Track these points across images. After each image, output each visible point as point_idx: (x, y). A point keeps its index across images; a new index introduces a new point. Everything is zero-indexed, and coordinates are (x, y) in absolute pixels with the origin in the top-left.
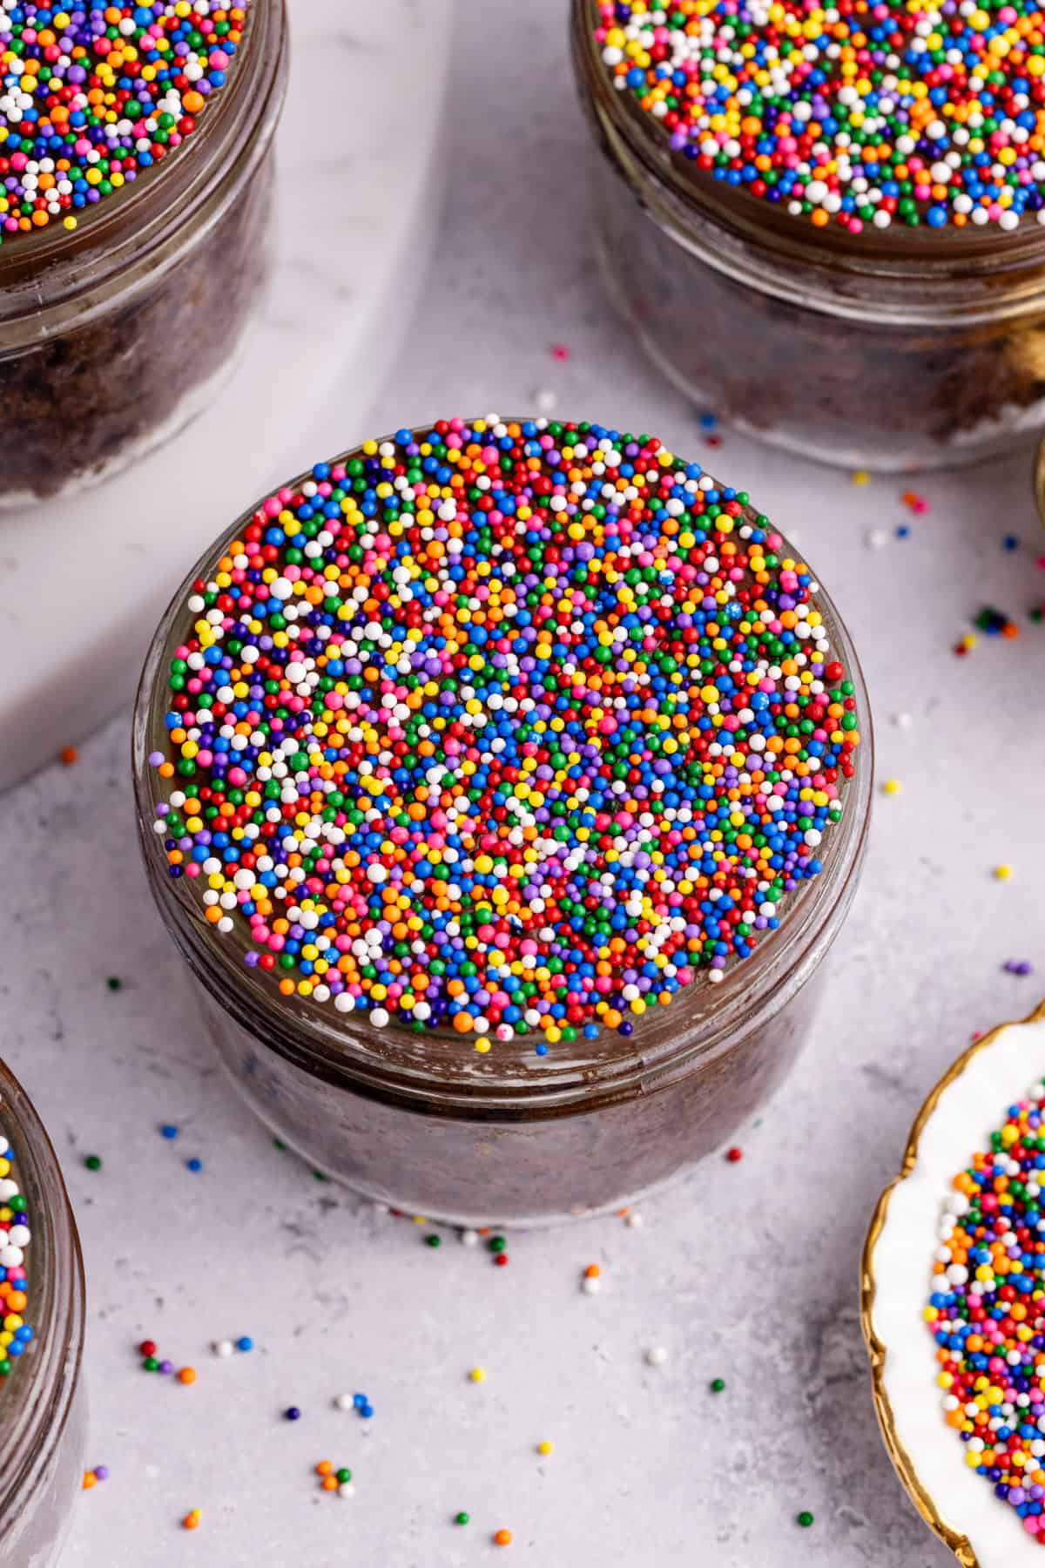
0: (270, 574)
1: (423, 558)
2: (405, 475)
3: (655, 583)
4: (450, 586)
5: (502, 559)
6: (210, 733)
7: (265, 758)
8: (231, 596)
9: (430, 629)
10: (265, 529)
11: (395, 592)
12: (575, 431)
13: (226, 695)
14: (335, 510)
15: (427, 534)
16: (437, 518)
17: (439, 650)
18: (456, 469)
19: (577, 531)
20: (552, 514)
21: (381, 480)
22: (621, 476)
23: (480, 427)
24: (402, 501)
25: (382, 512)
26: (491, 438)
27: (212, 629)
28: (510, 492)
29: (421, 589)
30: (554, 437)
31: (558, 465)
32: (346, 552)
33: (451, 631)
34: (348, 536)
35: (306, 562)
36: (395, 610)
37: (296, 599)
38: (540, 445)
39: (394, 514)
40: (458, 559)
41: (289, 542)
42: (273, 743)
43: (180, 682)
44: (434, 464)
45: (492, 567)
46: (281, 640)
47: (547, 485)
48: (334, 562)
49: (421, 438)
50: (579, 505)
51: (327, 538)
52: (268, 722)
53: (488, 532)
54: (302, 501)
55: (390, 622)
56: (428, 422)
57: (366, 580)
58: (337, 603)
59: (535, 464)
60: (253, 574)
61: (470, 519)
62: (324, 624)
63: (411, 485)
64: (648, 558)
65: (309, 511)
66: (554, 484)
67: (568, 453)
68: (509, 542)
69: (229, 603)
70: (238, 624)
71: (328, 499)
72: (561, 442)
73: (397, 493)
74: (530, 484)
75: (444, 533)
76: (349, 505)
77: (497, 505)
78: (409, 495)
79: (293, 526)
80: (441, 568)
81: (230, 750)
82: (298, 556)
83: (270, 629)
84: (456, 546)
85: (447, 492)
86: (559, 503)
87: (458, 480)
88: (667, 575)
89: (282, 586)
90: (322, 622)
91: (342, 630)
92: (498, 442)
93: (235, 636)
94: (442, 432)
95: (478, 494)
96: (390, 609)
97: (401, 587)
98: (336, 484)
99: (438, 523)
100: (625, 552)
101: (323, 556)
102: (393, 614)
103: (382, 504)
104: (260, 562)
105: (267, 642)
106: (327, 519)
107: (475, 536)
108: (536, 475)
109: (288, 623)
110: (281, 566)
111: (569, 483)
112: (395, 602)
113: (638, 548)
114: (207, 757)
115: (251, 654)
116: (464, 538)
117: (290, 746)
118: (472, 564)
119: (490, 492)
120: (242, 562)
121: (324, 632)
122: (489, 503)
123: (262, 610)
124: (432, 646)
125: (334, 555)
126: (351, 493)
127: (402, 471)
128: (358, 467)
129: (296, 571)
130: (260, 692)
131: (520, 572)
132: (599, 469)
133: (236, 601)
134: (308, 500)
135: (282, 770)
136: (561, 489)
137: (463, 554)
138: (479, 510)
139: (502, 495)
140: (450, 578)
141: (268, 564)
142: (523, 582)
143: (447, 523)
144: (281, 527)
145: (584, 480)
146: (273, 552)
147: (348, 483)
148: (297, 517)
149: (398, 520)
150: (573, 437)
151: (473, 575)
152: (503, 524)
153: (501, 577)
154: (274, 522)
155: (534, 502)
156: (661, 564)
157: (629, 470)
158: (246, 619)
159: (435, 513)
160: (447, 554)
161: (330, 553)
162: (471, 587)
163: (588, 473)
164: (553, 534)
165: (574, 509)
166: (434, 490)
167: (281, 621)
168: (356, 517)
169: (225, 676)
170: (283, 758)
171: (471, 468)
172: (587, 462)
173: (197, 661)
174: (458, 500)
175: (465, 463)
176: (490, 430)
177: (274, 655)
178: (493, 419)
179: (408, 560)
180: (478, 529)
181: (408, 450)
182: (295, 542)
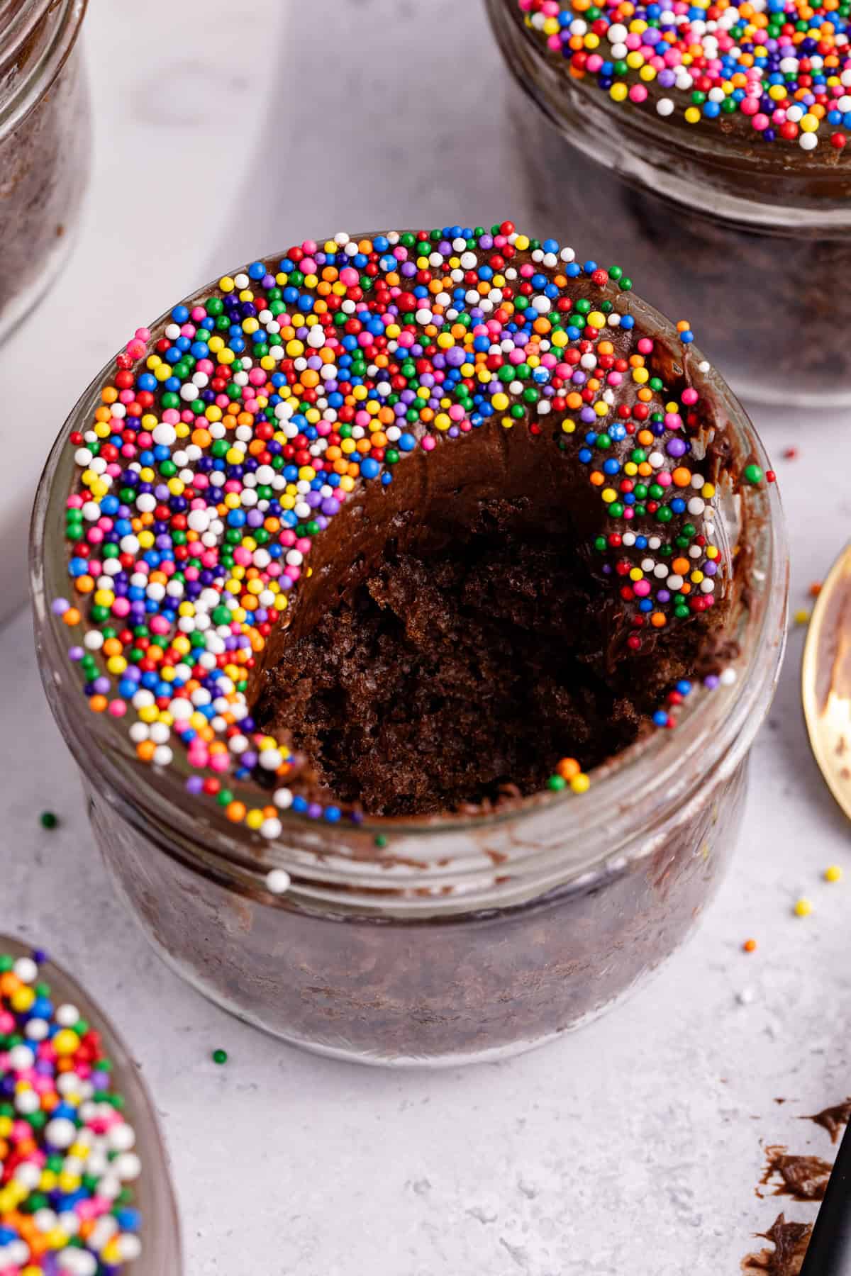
0: (149, 421)
1: (299, 389)
2: (268, 308)
3: (530, 381)
4: (331, 415)
5: (378, 379)
6: (122, 584)
7: (186, 608)
8: (114, 445)
9: (319, 463)
10: (137, 378)
11: (278, 429)
12: (426, 240)
13: (131, 544)
14: (204, 350)
15: (301, 364)
16: (307, 346)
17: (335, 487)
18: (316, 294)
19: (446, 340)
20: (420, 328)
21: (244, 317)
22: (481, 279)
23: (331, 248)
24: (269, 335)
25: (251, 346)
26: (345, 259)
27: (100, 476)
28: (373, 311)
29: (303, 422)
30: (407, 248)
31: (415, 276)
32: (224, 391)
33: (342, 465)
34: (221, 376)
35: (185, 405)
36: (282, 447)
37: (182, 443)
38: (395, 257)
39: (264, 349)
40: (334, 385)
41: (162, 387)
42: (191, 593)
43: (77, 530)
44: (294, 293)
45: (369, 390)
46: (176, 487)
47: (411, 301)
48: (214, 402)
49: (275, 267)
50: (444, 315)
51: (201, 379)
52: (183, 571)
53: (360, 354)
54: (167, 344)
55: (280, 461)
56: (279, 249)
57: (248, 418)
58: (224, 446)
59: (394, 278)
60: (132, 422)
61: (340, 343)
62: (215, 470)
63: (275, 318)
64: (520, 355)
65: (177, 354)
66: (417, 298)
67: (423, 263)
68: (383, 360)
69: (113, 452)
70: (128, 472)
71: (194, 340)
72: (414, 254)
73: (263, 326)
74: (394, 300)
75: (317, 361)
76: (217, 343)
77: (365, 327)
78: (274, 327)
79: (164, 372)
80: (318, 397)
81: (146, 599)
82: (174, 400)
83: (163, 478)
84: (330, 372)
85: (313, 319)
86: (424, 316)
87: (322, 306)
88: (543, 372)
89: (166, 432)
90: (214, 468)
91: (234, 474)
92: (352, 261)
93: (125, 484)
94: (295, 259)
95: (343, 318)
96: (277, 447)
97: (284, 423)
98: (198, 325)
99: (309, 352)
100: (496, 350)
101: (200, 398)
102: (281, 452)
103: (250, 339)
104: (137, 409)
105: (164, 491)
106: (198, 360)
107: (348, 359)
108: (397, 291)
109: (179, 469)
110: (159, 410)
111: (432, 296)
112: (281, 439)
113: (508, 345)
114: (123, 606)
115: (147, 503)
116: (337, 363)
117: (210, 597)
118: (348, 388)
119: (356, 314)
120: (119, 411)
121: (218, 478)
122: (357, 326)
123: (150, 457)
124: (326, 482)
125: (212, 395)
126: (215, 331)
127: (264, 304)
128: (218, 305)
129: (175, 415)
130: (166, 541)
131: (396, 390)
132: (458, 276)
133: (120, 450)
134: (174, 343)
135: (204, 621)
136: (426, 302)
137: (338, 379)
138: (347, 334)
139: (368, 316)
140: (329, 406)
141: (146, 411)
142: (400, 401)
143: (318, 350)
144: (152, 372)
145: (445, 290)
146: (149, 398)
147: (211, 322)
148: (165, 361)
149: (268, 354)
150: (426, 247)
151: (351, 400)
152: (375, 344)
153: (378, 398)
154: (145, 369)
155: (400, 320)
156: (534, 360)
157: (488, 272)
158: (135, 467)
159: (304, 341)
160: (322, 381)
161: (208, 394)
162: (350, 413)
163: (448, 282)
164: (424, 348)
165: (440, 319)
166: (299, 319)
167: (171, 468)
168: (226, 356)
169: (126, 526)
170: (205, 609)
171: (332, 293)
172: (445, 271)
173: (92, 511)
174: (325, 327)
175: (325, 288)
176: (341, 249)
177: (173, 503)
178: (343, 238)
179: (285, 391)
180: (350, 352)
181: (264, 283)
182: (168, 385)
